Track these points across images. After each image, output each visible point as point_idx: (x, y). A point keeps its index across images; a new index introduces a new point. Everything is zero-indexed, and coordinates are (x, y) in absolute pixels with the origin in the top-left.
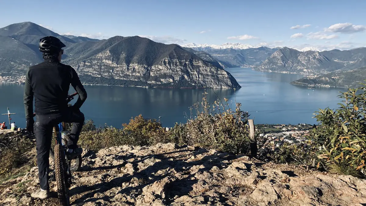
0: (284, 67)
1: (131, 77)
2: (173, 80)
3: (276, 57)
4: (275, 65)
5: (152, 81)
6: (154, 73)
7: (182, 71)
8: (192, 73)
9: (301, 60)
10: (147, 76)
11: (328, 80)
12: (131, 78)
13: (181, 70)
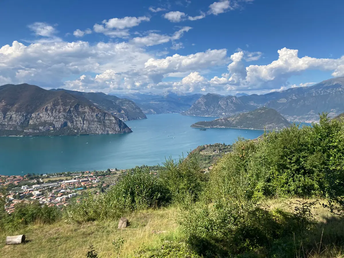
0: (207, 112)
1: (6, 126)
2: (54, 127)
3: (200, 102)
4: (199, 110)
5: (30, 130)
6: (34, 121)
7: (65, 118)
8: (77, 119)
9: (221, 105)
10: (25, 124)
11: (223, 122)
12: (6, 128)
13: (64, 116)
